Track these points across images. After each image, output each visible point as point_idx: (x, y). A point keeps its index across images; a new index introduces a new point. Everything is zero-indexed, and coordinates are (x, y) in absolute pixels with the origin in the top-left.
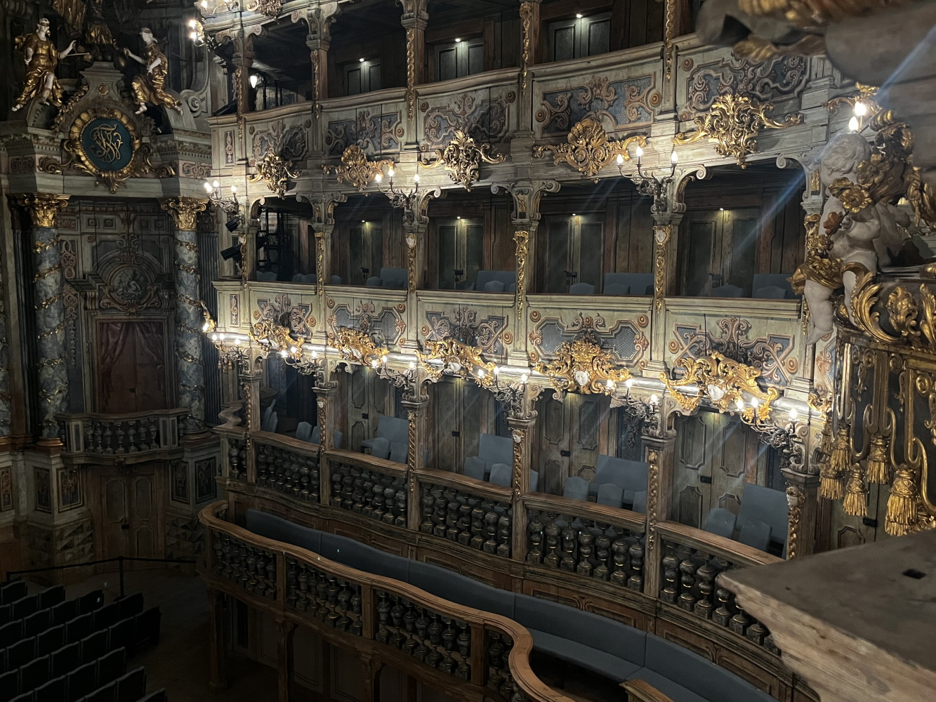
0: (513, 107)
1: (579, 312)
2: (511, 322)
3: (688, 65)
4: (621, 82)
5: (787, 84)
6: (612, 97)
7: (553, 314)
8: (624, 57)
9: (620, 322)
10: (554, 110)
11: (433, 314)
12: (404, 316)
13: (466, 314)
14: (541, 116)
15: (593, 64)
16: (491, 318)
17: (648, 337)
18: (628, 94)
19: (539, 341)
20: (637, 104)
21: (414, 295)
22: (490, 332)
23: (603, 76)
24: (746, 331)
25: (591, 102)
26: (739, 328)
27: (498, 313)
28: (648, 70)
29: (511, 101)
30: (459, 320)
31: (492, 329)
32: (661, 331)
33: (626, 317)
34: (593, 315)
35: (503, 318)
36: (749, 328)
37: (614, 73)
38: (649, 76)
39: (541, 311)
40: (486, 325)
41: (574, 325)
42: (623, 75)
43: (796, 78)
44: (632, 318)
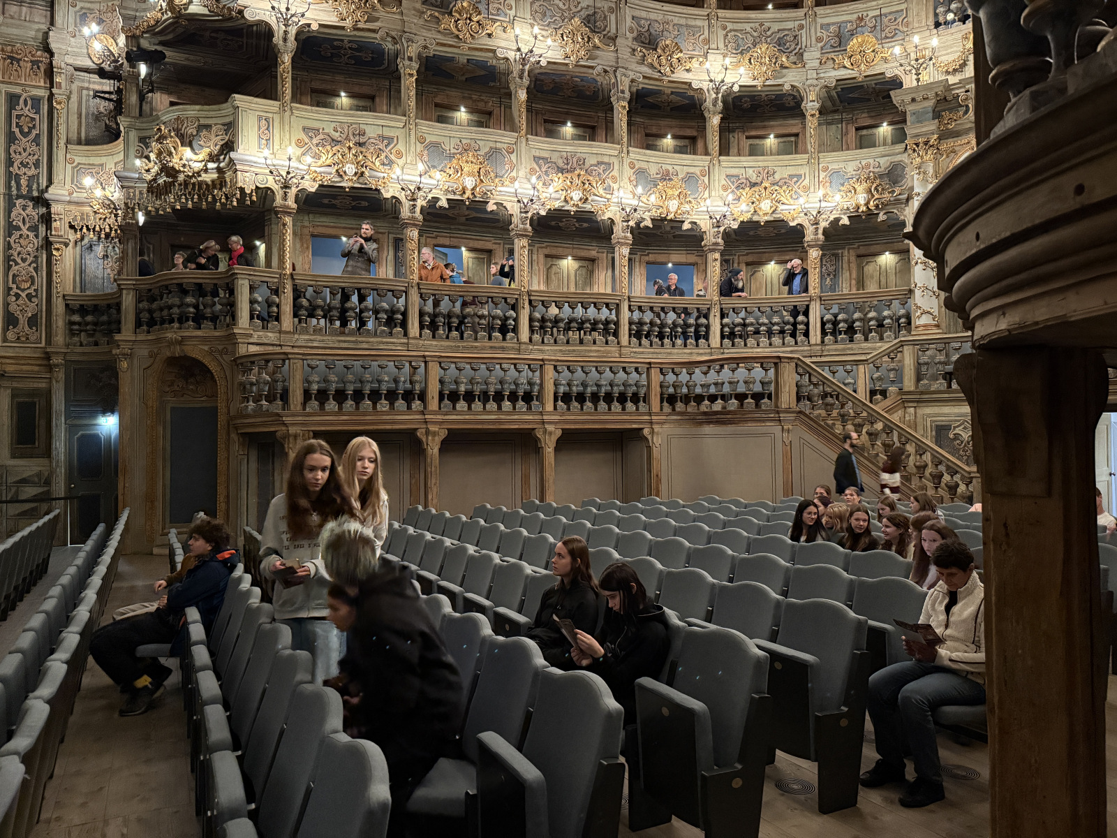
0: (613, 17)
1: (660, 165)
2: (616, 167)
3: (725, 28)
4: (682, 25)
5: (788, 49)
6: (676, 33)
7: (644, 165)
8: (685, 11)
9: (688, 173)
10: (639, 29)
11: (540, 158)
12: (513, 157)
13: (575, 160)
14: (631, 30)
15: (664, 8)
16: (600, 163)
17: (707, 181)
18: (686, 34)
19: (635, 183)
20: (693, 41)
21: (524, 140)
22: (599, 174)
23: (670, 18)
24: (773, 174)
25: (663, 31)
26: (768, 173)
27: (606, 159)
28: (699, 23)
29: (612, 13)
30: (568, 164)
31: (601, 171)
32: (717, 178)
33: (692, 170)
34: (670, 168)
35: (610, 164)
36: (774, 173)
37: (677, 18)
38: (700, 27)
39: (635, 162)
40: (595, 168)
41: (657, 174)
42: (683, 21)
43: (793, 47)
44: (697, 171)
